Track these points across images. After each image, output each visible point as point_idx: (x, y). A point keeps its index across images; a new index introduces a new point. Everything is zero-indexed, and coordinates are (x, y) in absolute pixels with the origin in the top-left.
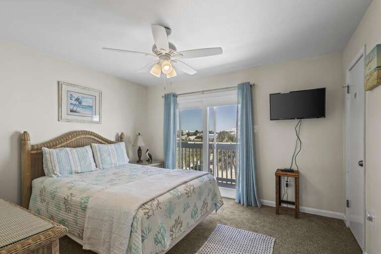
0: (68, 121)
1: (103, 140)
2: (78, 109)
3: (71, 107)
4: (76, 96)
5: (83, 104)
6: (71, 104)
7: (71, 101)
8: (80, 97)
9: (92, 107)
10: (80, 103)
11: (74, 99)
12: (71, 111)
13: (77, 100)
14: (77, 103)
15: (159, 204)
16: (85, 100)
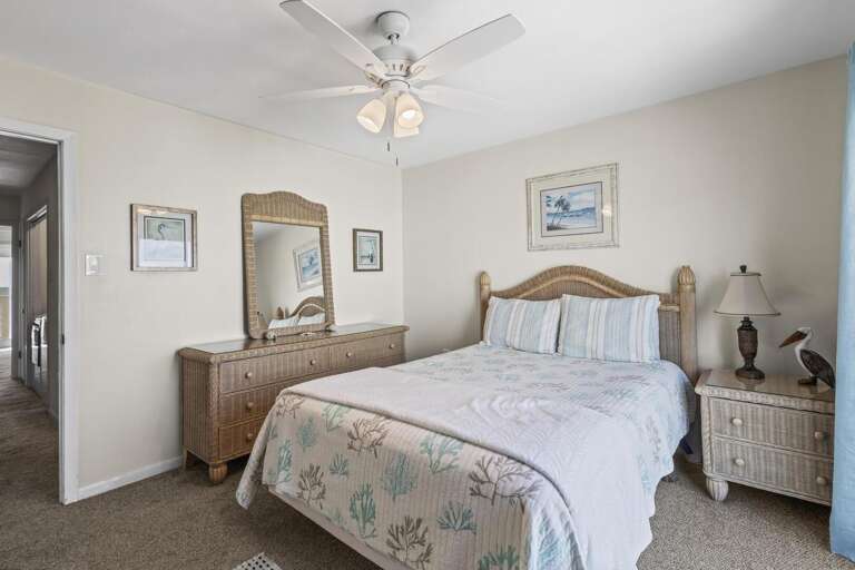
0: (543, 249)
1: (614, 288)
2: (563, 222)
3: (550, 221)
4: (556, 196)
5: (573, 208)
6: (548, 214)
7: (548, 209)
8: (566, 196)
9: (594, 209)
10: (566, 208)
11: (553, 204)
12: (550, 228)
13: (559, 202)
14: (561, 210)
15: (297, 406)
16: (576, 198)
